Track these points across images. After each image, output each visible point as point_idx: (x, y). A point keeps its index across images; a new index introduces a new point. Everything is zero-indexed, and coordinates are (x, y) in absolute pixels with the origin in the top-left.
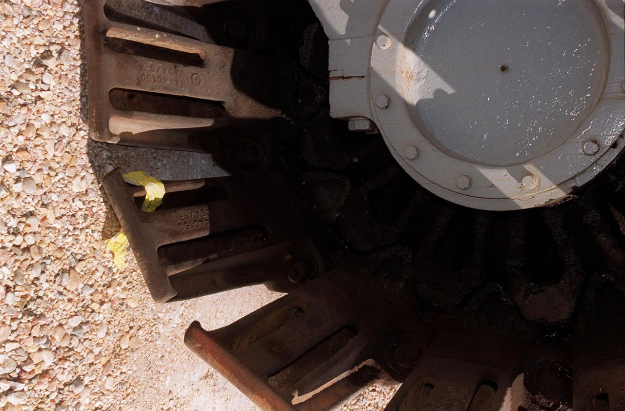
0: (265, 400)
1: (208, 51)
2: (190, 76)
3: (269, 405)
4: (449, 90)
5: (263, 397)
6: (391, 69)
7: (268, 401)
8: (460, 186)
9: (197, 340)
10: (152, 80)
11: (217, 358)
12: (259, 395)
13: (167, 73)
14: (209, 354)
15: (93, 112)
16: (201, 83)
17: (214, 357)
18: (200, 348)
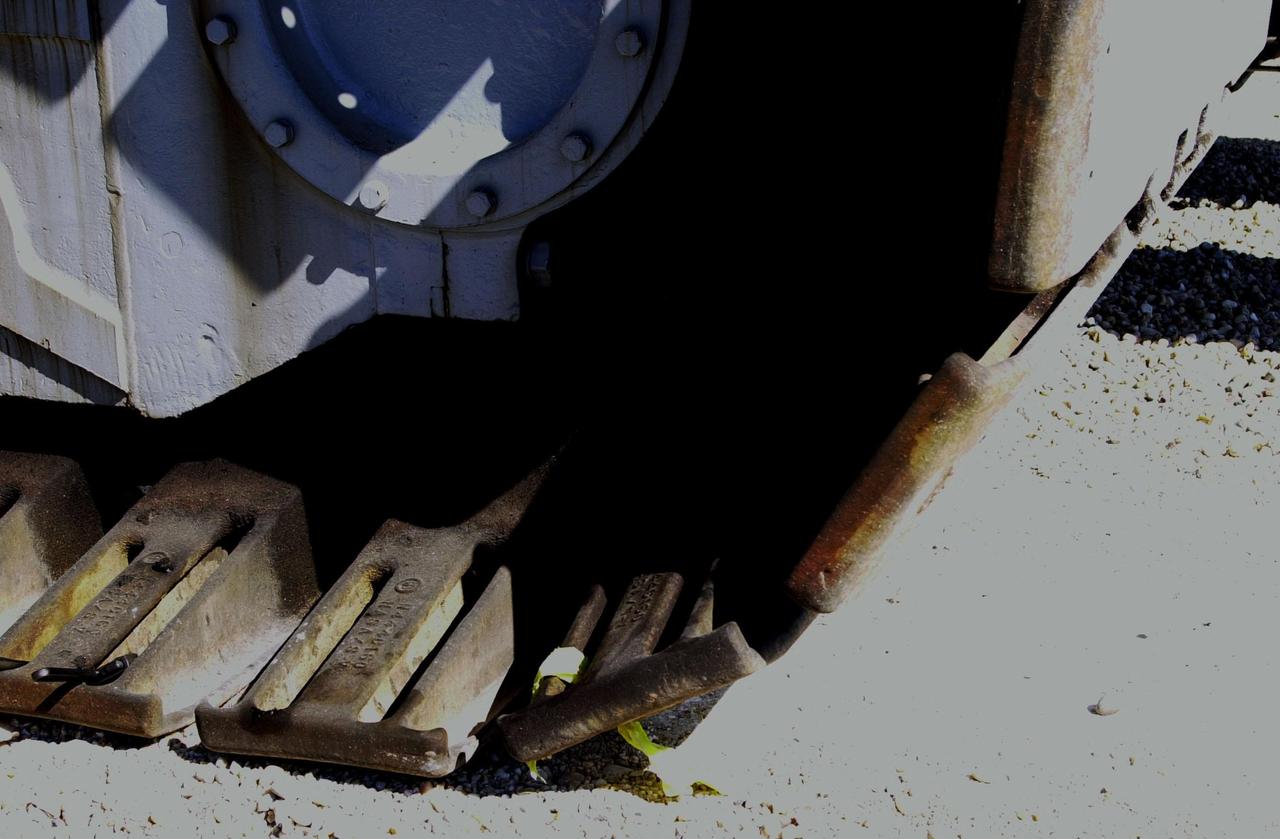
0: (918, 437)
1: (367, 562)
2: (397, 594)
3: (928, 429)
4: (486, 71)
5: (914, 443)
6: (424, 183)
7: (921, 430)
8: (634, 51)
9: (811, 578)
10: (373, 653)
11: (843, 538)
12: (910, 449)
13: (371, 629)
14: (837, 555)
15: (392, 757)
16: (419, 578)
17: (842, 544)
18: (828, 574)
